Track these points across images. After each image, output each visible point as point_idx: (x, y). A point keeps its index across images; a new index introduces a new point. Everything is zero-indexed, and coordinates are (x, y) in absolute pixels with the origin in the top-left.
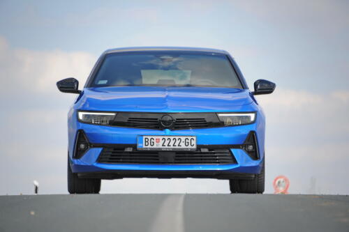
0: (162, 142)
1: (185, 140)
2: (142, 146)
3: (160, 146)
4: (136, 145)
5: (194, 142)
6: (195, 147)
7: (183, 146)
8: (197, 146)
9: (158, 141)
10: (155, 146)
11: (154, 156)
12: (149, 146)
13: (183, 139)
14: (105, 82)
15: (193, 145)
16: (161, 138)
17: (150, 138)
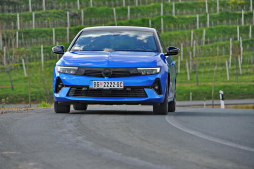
0: (103, 84)
1: (117, 84)
2: (92, 86)
3: (103, 87)
4: (89, 86)
5: (122, 85)
6: (123, 87)
7: (116, 87)
8: (124, 87)
9: (101, 84)
10: (100, 87)
11: (99, 92)
12: (97, 87)
13: (116, 82)
15: (122, 86)
16: (103, 82)
17: (97, 82)
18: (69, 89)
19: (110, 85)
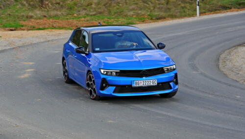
1: (152, 81)
2: (134, 85)
3: (142, 85)
4: (131, 85)
6: (156, 84)
7: (152, 84)
8: (158, 83)
9: (141, 83)
10: (140, 85)
11: (139, 89)
12: (137, 85)
14: (98, 49)
15: (156, 83)
16: (142, 81)
17: (137, 82)
18: (115, 87)
19: (147, 83)
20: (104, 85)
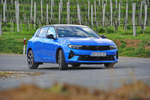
0: (97, 54)
1: (103, 54)
2: (92, 55)
3: (97, 56)
4: (90, 55)
5: (105, 54)
6: (106, 56)
7: (103, 55)
8: (107, 55)
9: (96, 54)
10: (95, 56)
12: (94, 56)
13: (103, 53)
14: (63, 36)
17: (94, 53)
18: (79, 56)
19: (100, 54)
20: (71, 55)
